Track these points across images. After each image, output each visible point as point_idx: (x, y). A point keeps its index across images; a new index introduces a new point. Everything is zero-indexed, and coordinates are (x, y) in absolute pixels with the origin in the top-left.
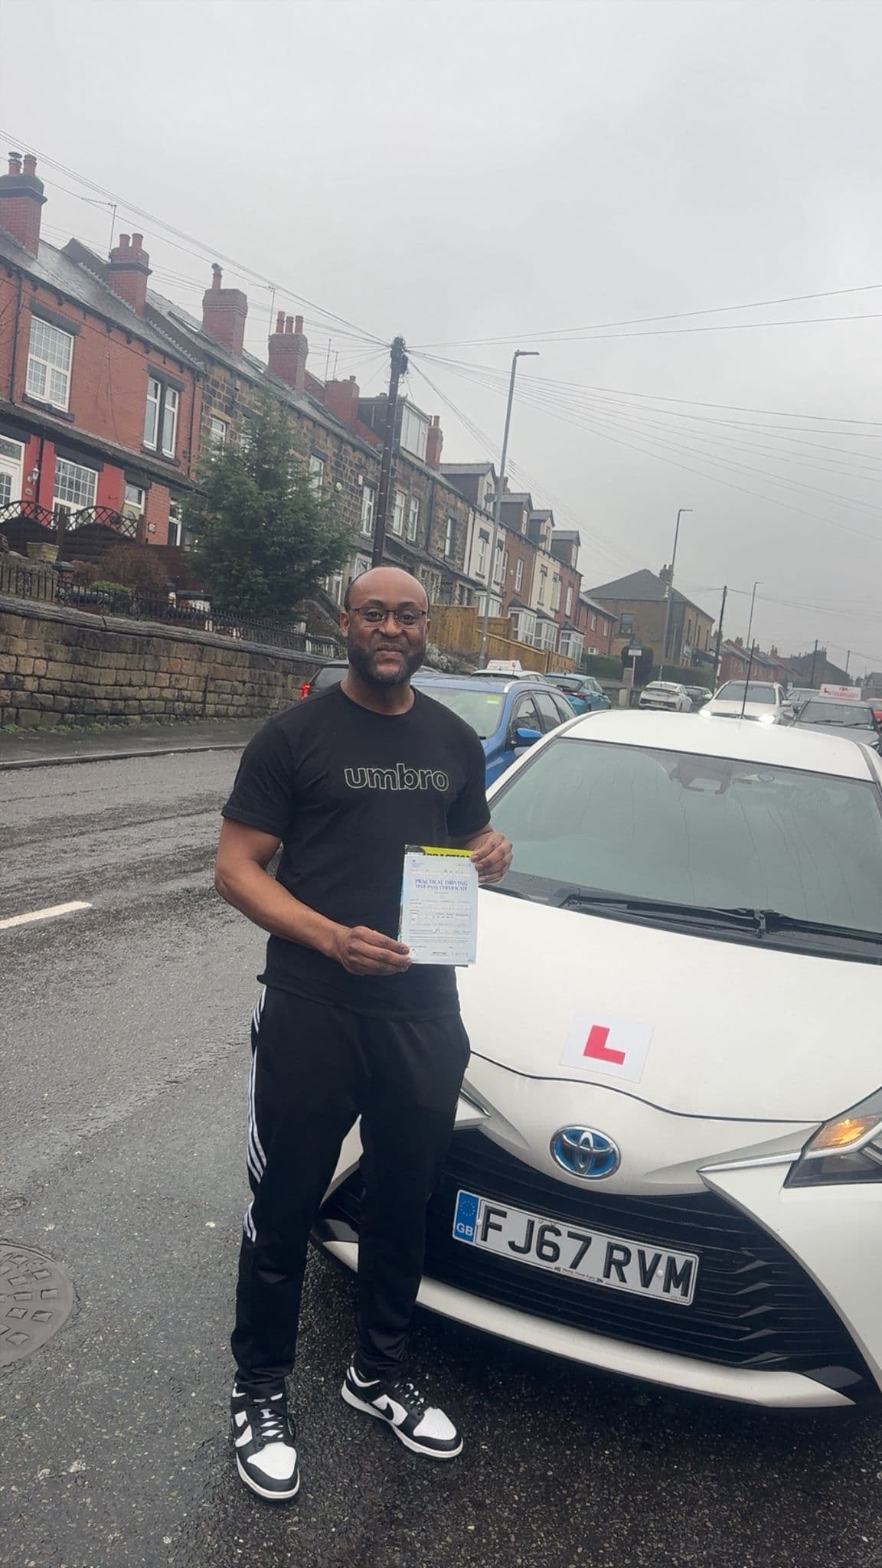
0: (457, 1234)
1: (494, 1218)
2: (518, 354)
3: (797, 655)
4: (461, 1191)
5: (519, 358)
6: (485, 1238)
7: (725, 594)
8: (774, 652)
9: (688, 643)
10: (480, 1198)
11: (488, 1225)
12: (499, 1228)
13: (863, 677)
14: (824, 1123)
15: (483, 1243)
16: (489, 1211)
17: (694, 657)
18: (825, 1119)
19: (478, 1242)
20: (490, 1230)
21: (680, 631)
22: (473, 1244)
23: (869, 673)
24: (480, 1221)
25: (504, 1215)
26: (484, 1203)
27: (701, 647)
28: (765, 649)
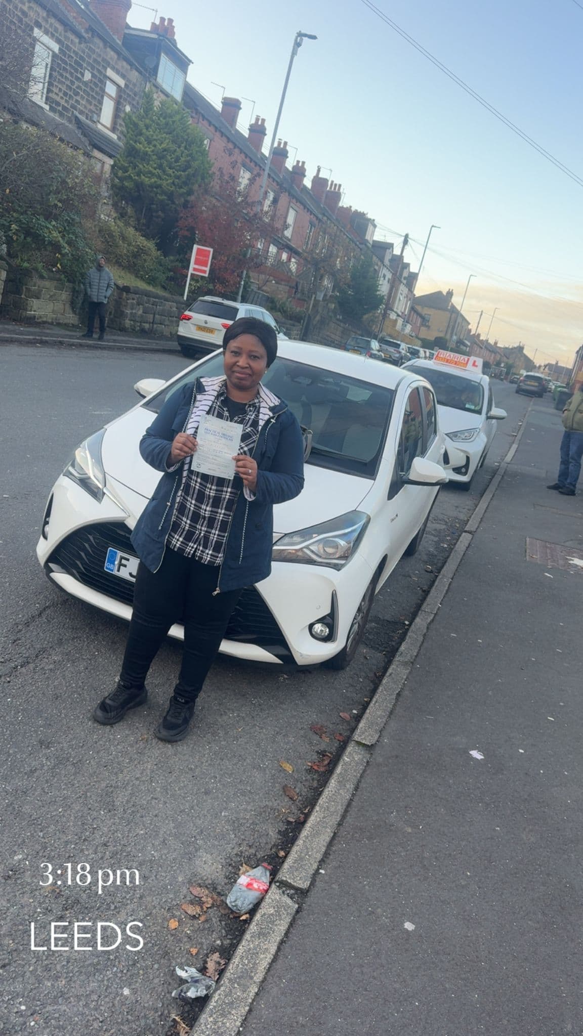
0: (107, 568)
1: (124, 562)
2: (433, 226)
3: (507, 346)
4: (110, 548)
5: (433, 228)
6: (119, 571)
7: (481, 314)
8: (496, 343)
9: (456, 335)
10: (118, 552)
11: (120, 565)
12: (125, 566)
13: (543, 365)
14: (286, 534)
15: (118, 573)
16: (122, 558)
17: (457, 342)
18: (286, 533)
19: (115, 572)
20: (121, 567)
21: (453, 327)
22: (113, 573)
23: (547, 362)
24: (116, 563)
25: (128, 560)
26: (120, 554)
27: (461, 337)
28: (492, 342)
